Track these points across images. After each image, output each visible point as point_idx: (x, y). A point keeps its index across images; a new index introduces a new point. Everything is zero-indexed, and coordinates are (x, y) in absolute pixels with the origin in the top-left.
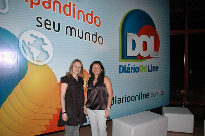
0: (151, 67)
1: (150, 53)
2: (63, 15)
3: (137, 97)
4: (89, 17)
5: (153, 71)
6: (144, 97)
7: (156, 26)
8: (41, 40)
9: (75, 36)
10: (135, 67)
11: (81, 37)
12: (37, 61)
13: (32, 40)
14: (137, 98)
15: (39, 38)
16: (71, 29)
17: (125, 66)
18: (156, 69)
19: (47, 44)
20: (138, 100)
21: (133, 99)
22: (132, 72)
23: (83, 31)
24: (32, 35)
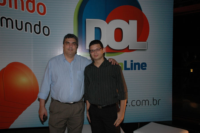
1: (129, 44)
4: (30, 4)
5: (135, 69)
9: (13, 28)
11: (20, 28)
16: (7, 20)
23: (22, 22)
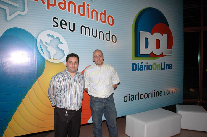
0: (165, 65)
1: (163, 51)
2: (77, 15)
3: (150, 94)
4: (103, 16)
5: (166, 69)
6: (157, 95)
7: (169, 24)
8: (57, 40)
9: (90, 35)
10: (148, 65)
11: (95, 35)
12: (54, 59)
13: (48, 40)
14: (150, 96)
15: (55, 38)
16: (85, 28)
17: (138, 63)
18: (169, 66)
19: (63, 43)
20: (151, 97)
21: (146, 97)
22: (145, 70)
23: (97, 30)
24: (48, 35)
